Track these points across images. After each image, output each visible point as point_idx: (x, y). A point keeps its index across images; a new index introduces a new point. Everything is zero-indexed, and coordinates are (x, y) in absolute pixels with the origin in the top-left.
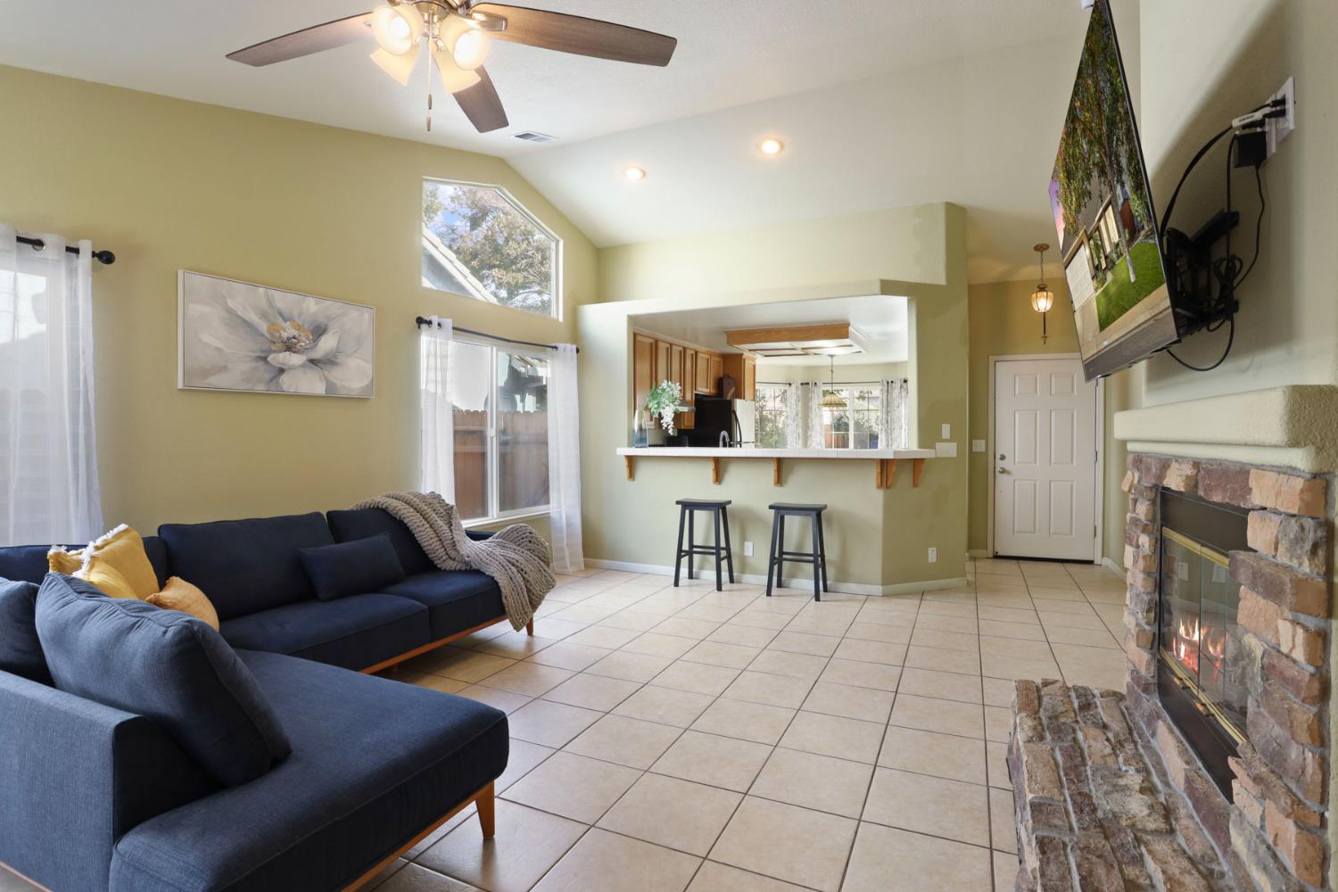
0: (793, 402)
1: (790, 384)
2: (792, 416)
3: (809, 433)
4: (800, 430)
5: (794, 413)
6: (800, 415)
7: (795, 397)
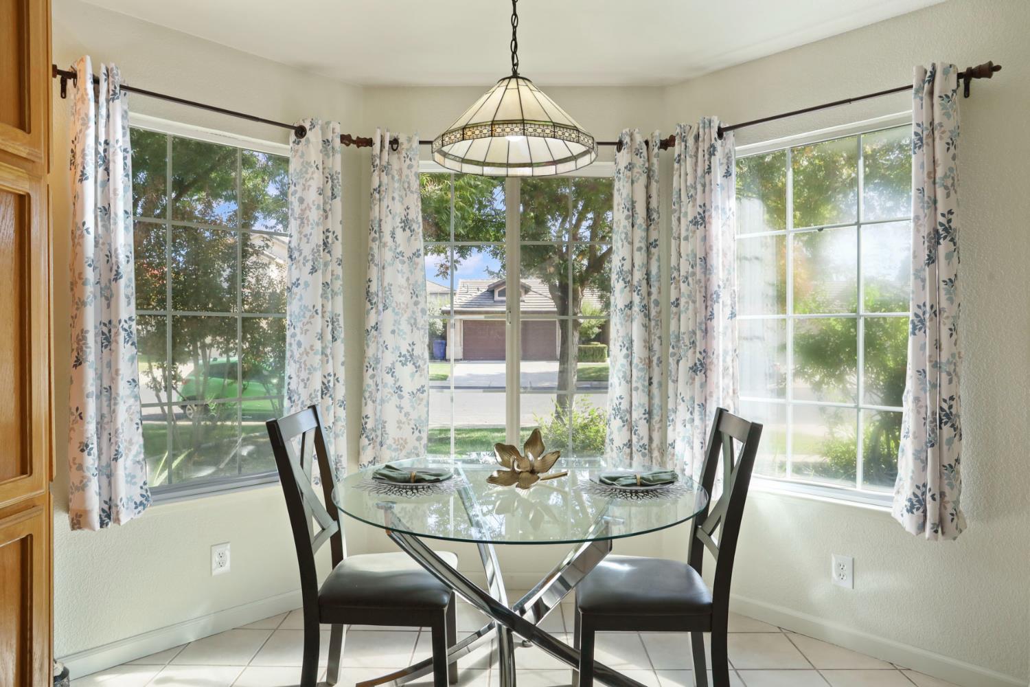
0: (312, 196)
1: (301, 132)
2: (307, 250)
3: (372, 319)
4: (338, 305)
5: (318, 239)
6: (338, 250)
7: (317, 180)
